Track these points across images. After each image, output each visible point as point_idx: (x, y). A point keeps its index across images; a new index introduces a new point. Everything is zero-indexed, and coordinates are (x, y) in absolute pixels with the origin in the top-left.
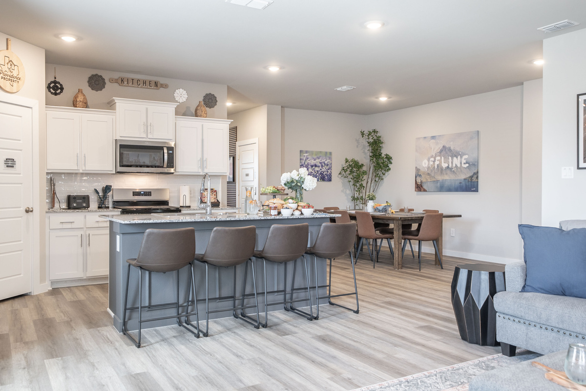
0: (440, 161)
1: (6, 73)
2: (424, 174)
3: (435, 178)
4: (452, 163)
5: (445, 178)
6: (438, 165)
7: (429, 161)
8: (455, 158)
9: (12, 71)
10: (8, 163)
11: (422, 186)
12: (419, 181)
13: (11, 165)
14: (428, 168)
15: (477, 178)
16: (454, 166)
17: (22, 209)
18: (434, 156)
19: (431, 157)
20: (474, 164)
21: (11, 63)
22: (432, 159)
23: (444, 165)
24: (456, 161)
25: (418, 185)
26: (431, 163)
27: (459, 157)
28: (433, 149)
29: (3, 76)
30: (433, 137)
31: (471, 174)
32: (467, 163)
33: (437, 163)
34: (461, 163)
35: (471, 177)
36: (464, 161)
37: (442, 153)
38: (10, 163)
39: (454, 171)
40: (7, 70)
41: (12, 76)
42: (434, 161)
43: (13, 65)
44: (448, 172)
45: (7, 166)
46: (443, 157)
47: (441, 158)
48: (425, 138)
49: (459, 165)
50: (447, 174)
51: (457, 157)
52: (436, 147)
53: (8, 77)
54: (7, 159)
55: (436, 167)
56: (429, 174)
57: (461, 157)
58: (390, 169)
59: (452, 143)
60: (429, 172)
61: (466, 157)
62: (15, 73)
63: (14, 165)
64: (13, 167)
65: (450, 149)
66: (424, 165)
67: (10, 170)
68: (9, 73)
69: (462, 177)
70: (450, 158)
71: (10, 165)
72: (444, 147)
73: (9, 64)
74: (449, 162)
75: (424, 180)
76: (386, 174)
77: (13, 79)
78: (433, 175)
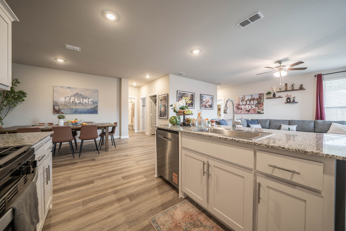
0: (75, 100)
2: (61, 105)
3: (70, 107)
4: (83, 101)
5: (78, 108)
6: (72, 102)
7: (65, 98)
8: (84, 100)
11: (60, 111)
12: (57, 108)
14: (65, 102)
15: (97, 108)
16: (84, 102)
18: (70, 97)
19: (67, 97)
20: (95, 103)
22: (69, 98)
23: (77, 102)
24: (85, 101)
25: (56, 110)
26: (68, 100)
27: (87, 99)
28: (68, 93)
30: (69, 88)
31: (94, 106)
32: (92, 102)
33: (71, 100)
34: (88, 102)
35: (95, 107)
36: (90, 100)
37: (76, 96)
39: (84, 105)
42: (70, 99)
44: (80, 105)
46: (76, 98)
47: (75, 98)
48: (62, 87)
49: (87, 102)
50: (79, 106)
51: (86, 99)
52: (71, 93)
55: (71, 102)
56: (65, 105)
57: (89, 99)
58: (23, 100)
59: (83, 92)
60: (66, 104)
61: (92, 99)
65: (81, 95)
66: (61, 101)
69: (89, 107)
70: (81, 99)
72: (77, 93)
74: (81, 100)
75: (61, 107)
76: (19, 103)
78: (69, 105)
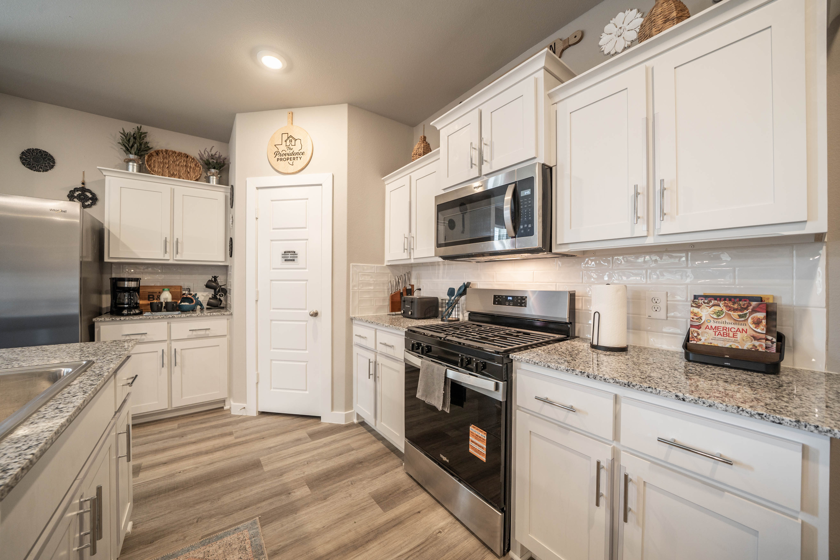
1: (284, 152)
9: (291, 147)
10: (287, 256)
13: (291, 258)
17: (307, 311)
21: (291, 139)
29: (280, 157)
38: (289, 256)
40: (286, 149)
41: (293, 154)
43: (293, 141)
45: (285, 260)
53: (287, 156)
54: (285, 252)
62: (296, 149)
63: (295, 259)
64: (294, 260)
67: (290, 264)
68: (288, 152)
71: (289, 258)
73: (288, 141)
77: (293, 156)
